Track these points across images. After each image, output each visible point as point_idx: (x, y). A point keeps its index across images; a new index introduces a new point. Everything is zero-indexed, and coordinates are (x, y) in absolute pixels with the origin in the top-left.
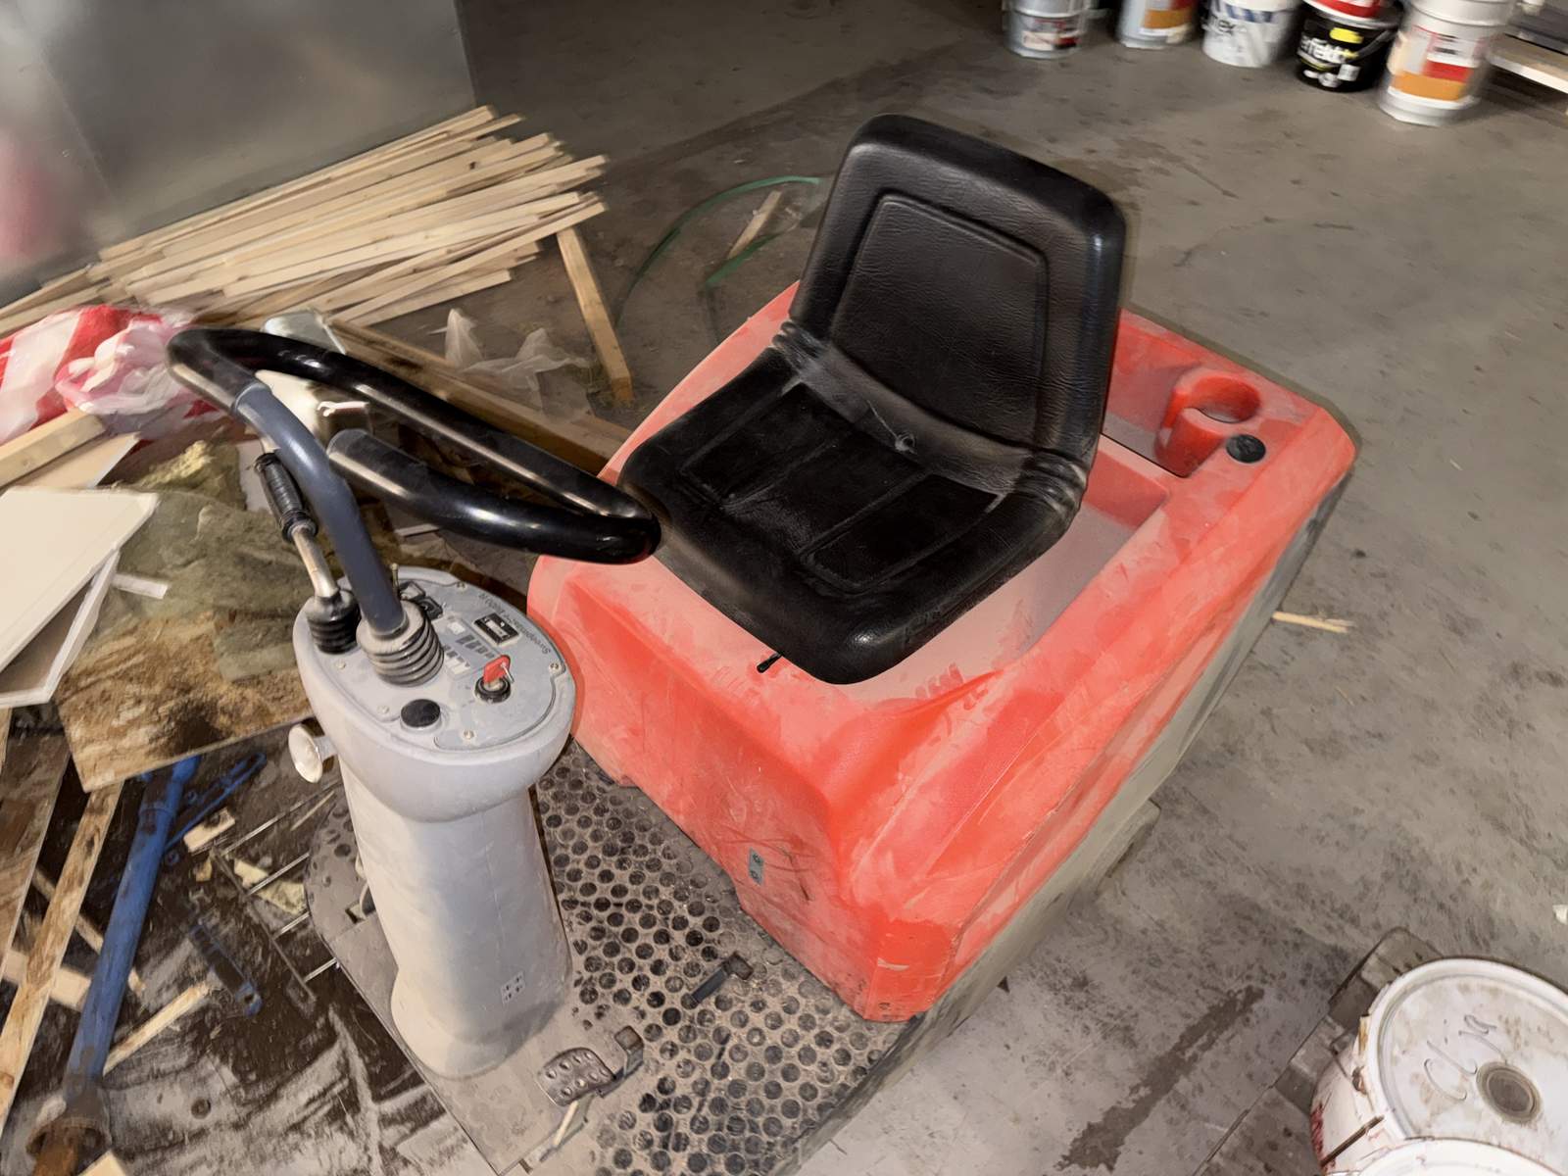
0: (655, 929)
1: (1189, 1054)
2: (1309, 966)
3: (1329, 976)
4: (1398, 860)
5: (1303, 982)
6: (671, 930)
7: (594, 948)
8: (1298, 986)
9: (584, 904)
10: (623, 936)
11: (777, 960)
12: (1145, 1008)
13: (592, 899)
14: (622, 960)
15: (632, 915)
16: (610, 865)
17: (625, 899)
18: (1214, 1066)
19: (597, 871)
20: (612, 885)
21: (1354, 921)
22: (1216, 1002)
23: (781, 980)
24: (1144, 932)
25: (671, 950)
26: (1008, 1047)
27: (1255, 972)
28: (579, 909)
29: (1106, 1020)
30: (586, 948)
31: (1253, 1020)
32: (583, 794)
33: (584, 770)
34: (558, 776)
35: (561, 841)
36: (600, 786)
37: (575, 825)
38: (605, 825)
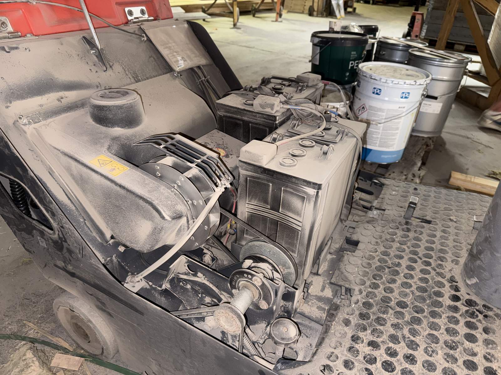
13: (428, 268)
14: (443, 247)
15: (419, 252)
16: (403, 269)
17: (414, 257)
19: (412, 273)
20: (412, 264)
25: (420, 235)
28: (439, 270)
30: (454, 260)
32: (371, 298)
33: (353, 306)
34: (370, 317)
35: (411, 295)
36: (358, 293)
37: (395, 293)
38: (382, 280)
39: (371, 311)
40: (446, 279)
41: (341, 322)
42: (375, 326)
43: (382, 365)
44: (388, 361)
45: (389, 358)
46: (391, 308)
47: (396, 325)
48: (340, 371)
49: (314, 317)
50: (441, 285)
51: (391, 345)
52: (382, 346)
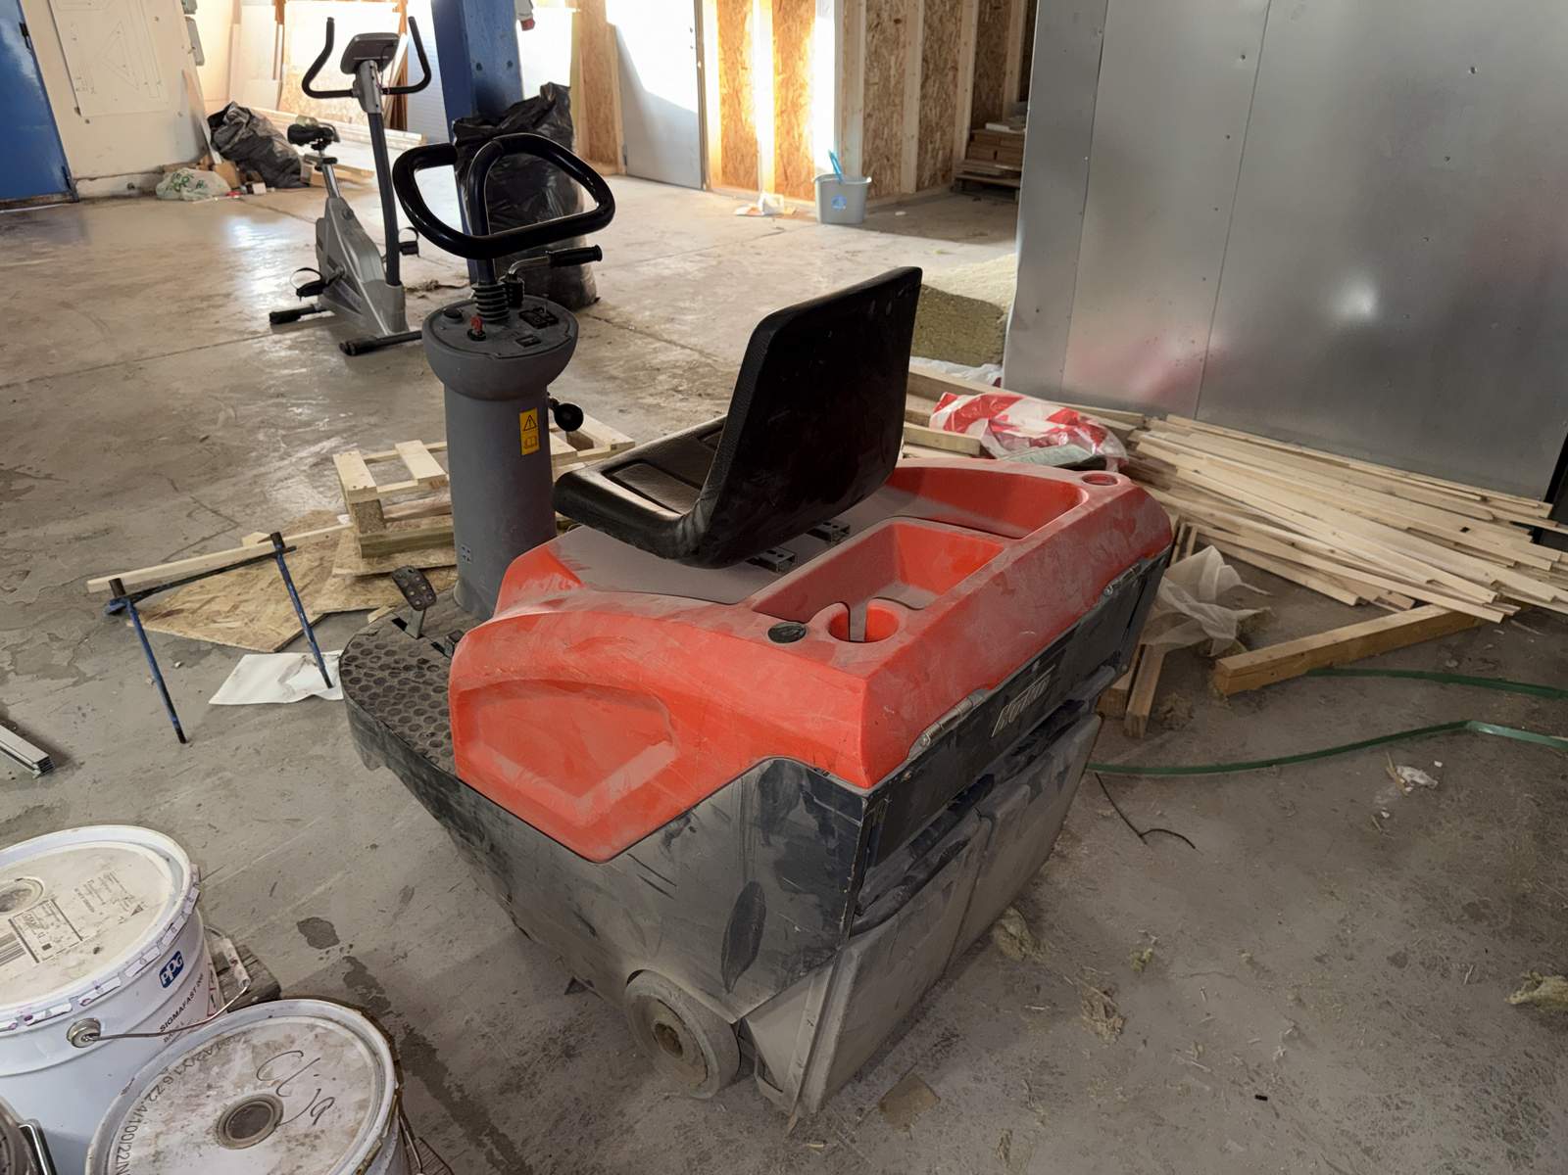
1: (486, 1140)
12: (538, 1105)
29: (530, 1071)
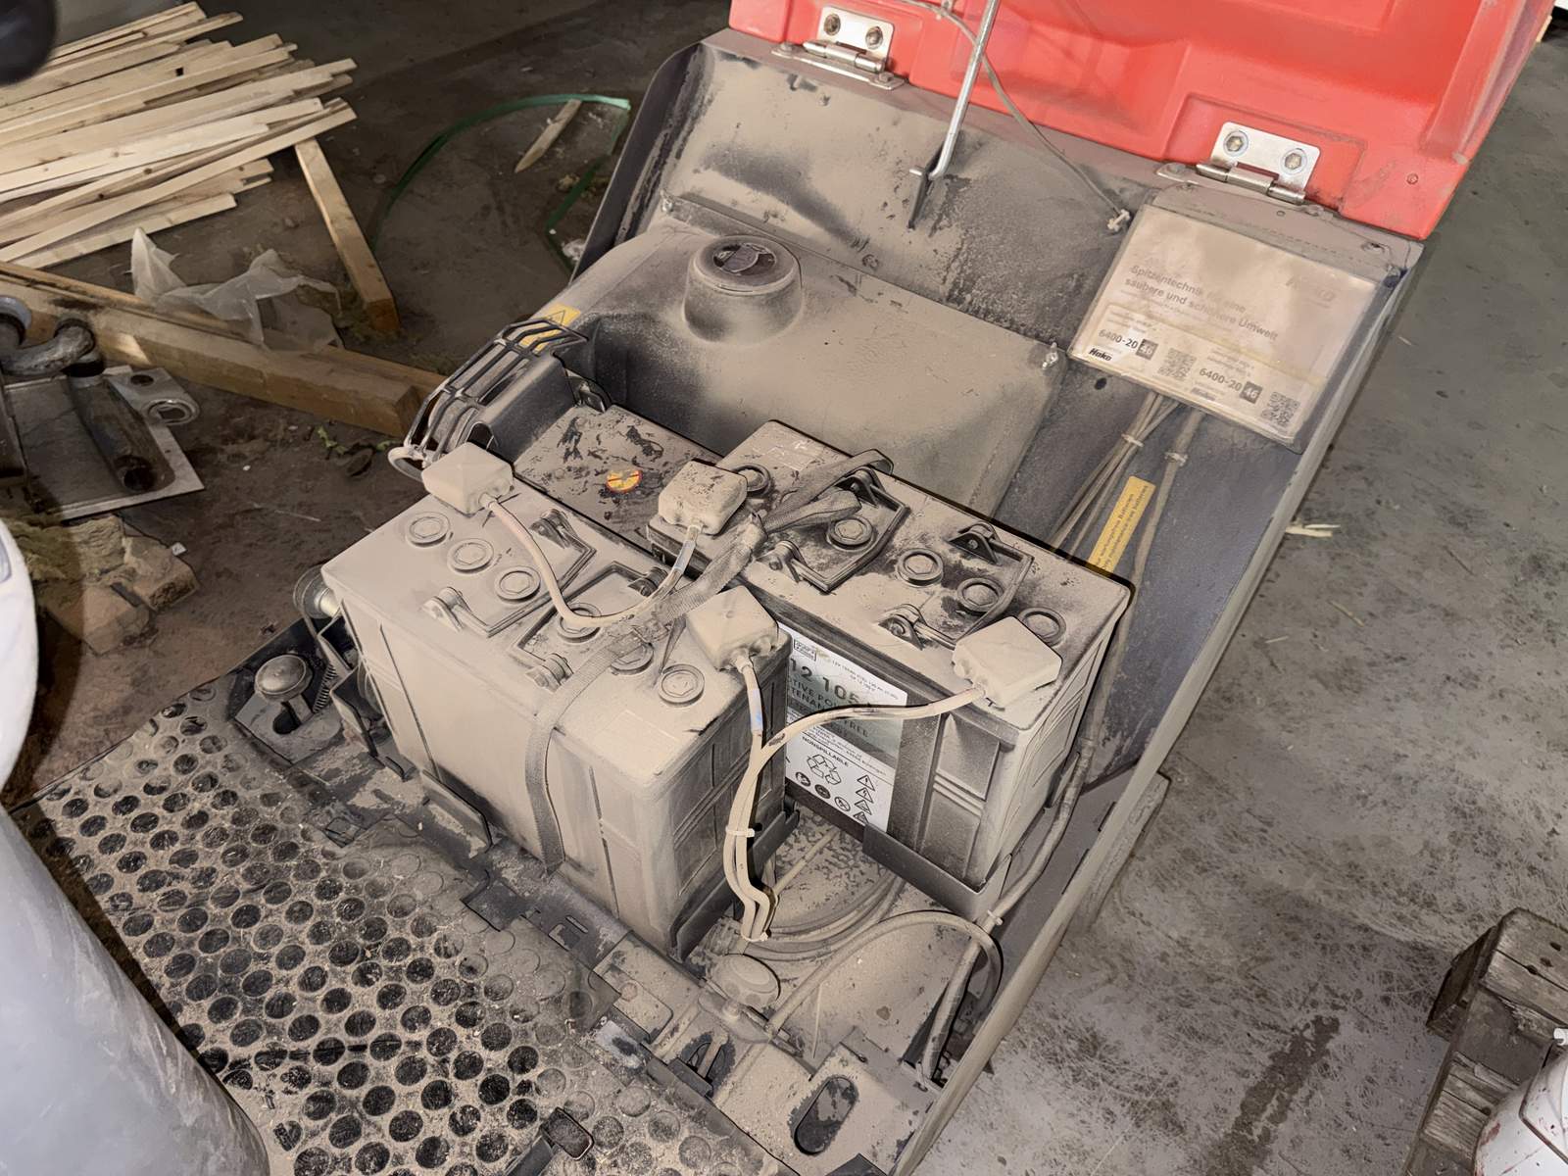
0: (424, 1083)
1: (1257, 1132)
2: (1388, 976)
3: (1417, 986)
4: (1464, 815)
5: (1386, 1000)
6: (452, 1080)
7: (314, 1134)
8: (1381, 1006)
9: (295, 1056)
10: (366, 1104)
11: (639, 1107)
12: (1185, 1070)
13: (311, 1044)
14: (365, 1149)
15: (382, 1063)
16: (343, 981)
17: (370, 1037)
18: (1295, 1143)
19: (321, 994)
20: (346, 1014)
21: (1429, 904)
22: (1279, 1047)
23: (649, 1141)
24: (1164, 957)
25: (453, 1117)
26: (1003, 1161)
27: (1320, 995)
28: (287, 1065)
29: (1136, 1096)
30: (298, 1137)
31: (1333, 1065)
32: (298, 866)
33: (301, 826)
34: (255, 840)
35: (257, 950)
36: (327, 848)
37: (283, 919)
38: (335, 913)
39: (270, 852)
40: (252, 1061)
41: (277, 791)
42: (233, 841)
43: (153, 815)
44: (153, 827)
45: (157, 830)
46: (254, 891)
47: (209, 876)
48: (181, 745)
49: (320, 758)
50: (243, 1036)
51: (178, 847)
52: (186, 832)
